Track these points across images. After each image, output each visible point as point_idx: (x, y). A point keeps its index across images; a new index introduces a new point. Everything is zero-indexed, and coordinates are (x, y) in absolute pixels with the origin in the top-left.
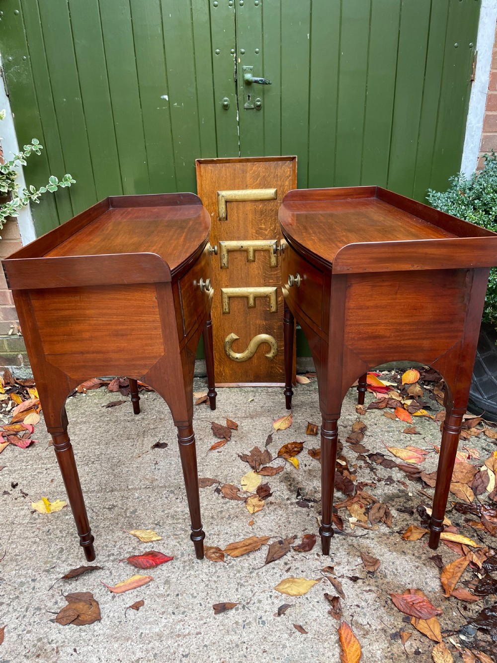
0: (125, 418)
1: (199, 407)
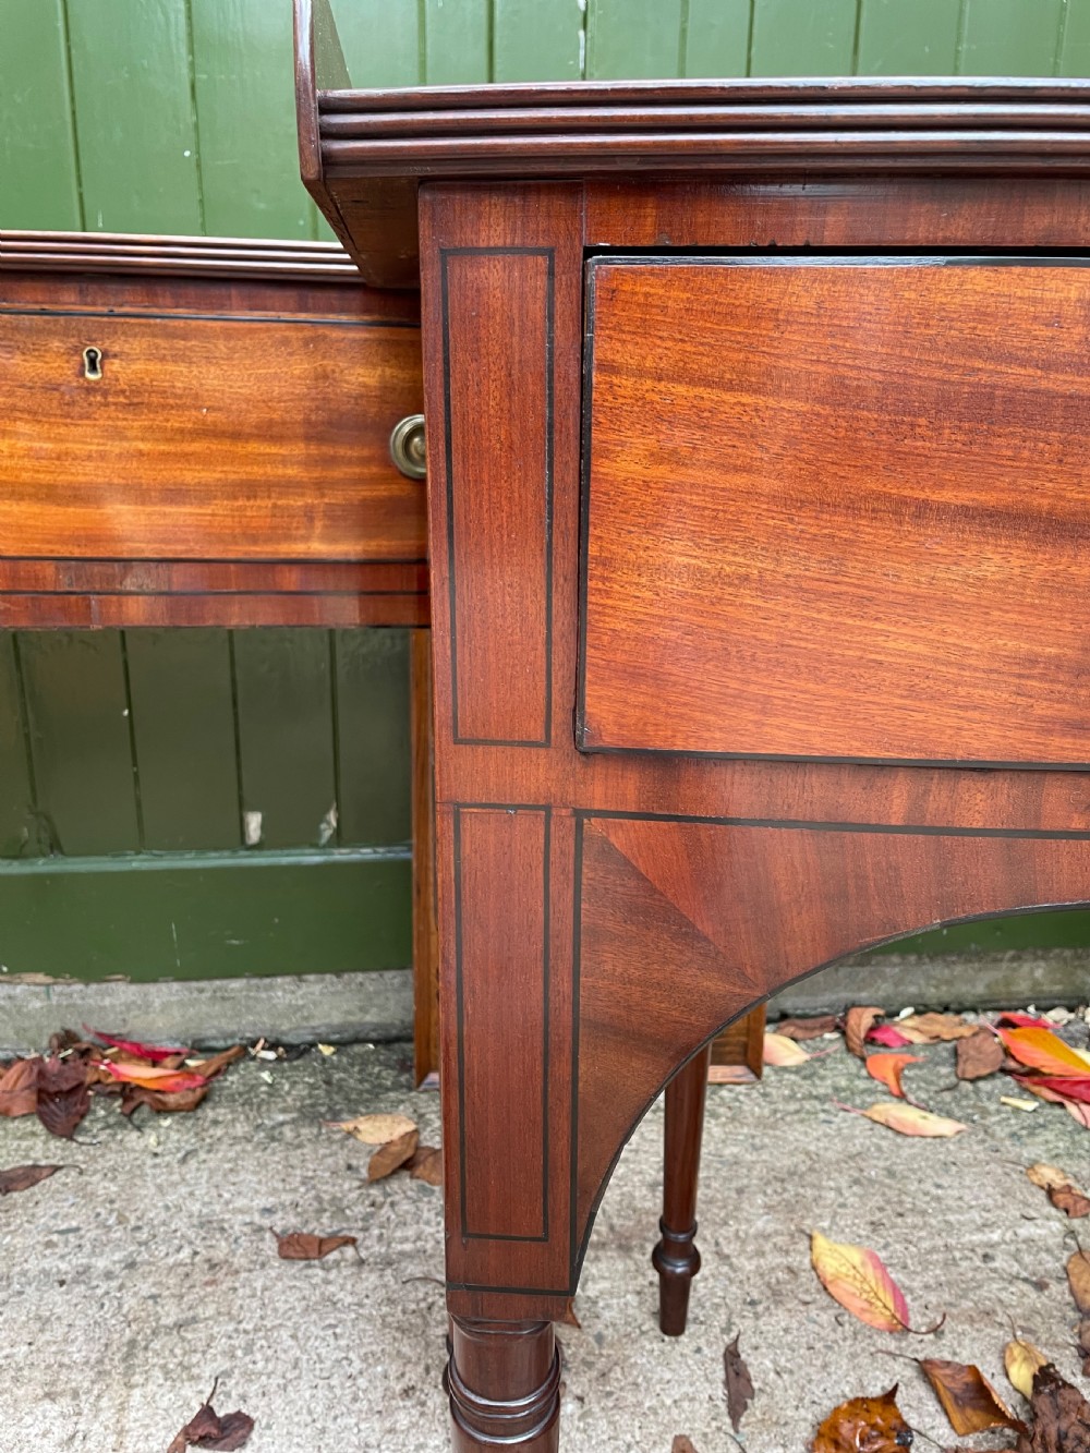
0: (46, 1264)
1: (387, 1195)
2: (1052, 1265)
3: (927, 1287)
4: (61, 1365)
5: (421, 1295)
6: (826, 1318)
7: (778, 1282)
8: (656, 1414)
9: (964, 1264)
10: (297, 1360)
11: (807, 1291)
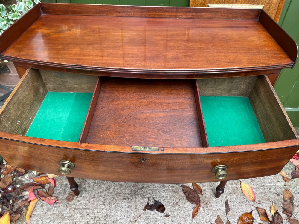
2: (281, 191)
3: (259, 193)
4: (125, 193)
5: (178, 186)
6: (242, 197)
7: (235, 190)
8: (215, 211)
9: (266, 189)
10: (160, 196)
11: (239, 192)
